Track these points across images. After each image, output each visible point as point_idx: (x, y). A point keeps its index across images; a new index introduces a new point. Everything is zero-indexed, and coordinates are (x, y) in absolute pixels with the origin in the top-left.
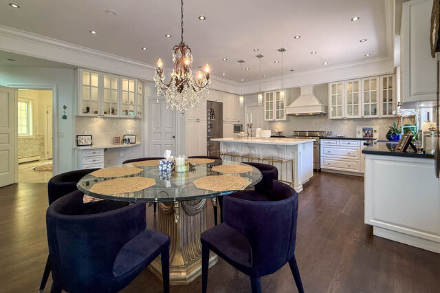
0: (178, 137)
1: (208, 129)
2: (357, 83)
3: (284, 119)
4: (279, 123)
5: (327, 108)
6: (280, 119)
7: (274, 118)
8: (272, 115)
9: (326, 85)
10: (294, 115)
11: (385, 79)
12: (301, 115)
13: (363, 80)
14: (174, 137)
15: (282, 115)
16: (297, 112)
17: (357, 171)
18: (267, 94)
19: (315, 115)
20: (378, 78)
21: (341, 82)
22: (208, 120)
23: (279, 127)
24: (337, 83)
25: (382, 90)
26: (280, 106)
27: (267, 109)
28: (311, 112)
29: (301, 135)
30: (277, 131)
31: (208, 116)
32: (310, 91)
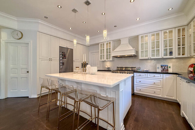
0: (31, 72)
1: (60, 66)
2: (158, 34)
3: (111, 59)
4: (108, 62)
5: (137, 52)
6: (108, 60)
7: (105, 59)
8: (104, 57)
9: (137, 37)
10: (116, 57)
11: (179, 30)
12: (121, 57)
13: (163, 32)
15: (110, 57)
16: (119, 54)
17: (160, 96)
18: (101, 44)
19: (130, 57)
20: (174, 30)
21: (146, 35)
22: (60, 60)
23: (108, 65)
24: (144, 35)
25: (177, 38)
26: (108, 51)
27: (101, 53)
28: (126, 54)
29: (121, 70)
30: (107, 67)
31: (60, 57)
32: (127, 41)
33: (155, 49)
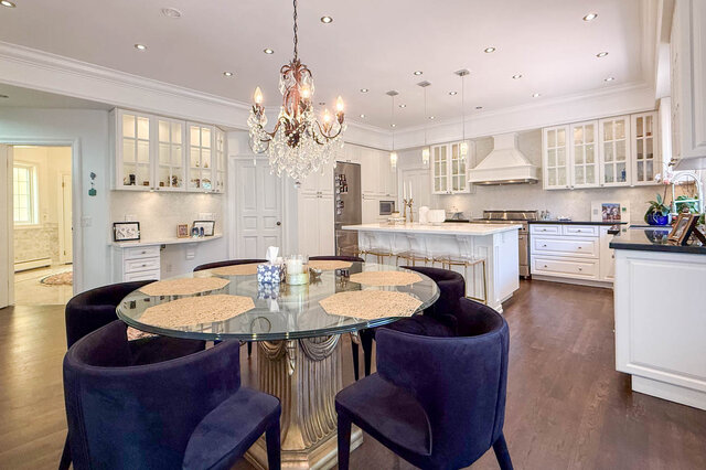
0: (286, 223)
1: (336, 209)
2: (591, 127)
3: (467, 190)
4: (458, 197)
5: (539, 171)
6: (459, 191)
7: (450, 188)
8: (445, 184)
9: (537, 133)
10: (481, 184)
11: (639, 121)
12: (495, 184)
13: (602, 122)
14: (279, 224)
15: (463, 185)
16: (488, 179)
17: (593, 278)
18: (437, 149)
19: (520, 183)
20: (627, 119)
21: (562, 126)
22: (336, 195)
23: (458, 205)
24: (556, 128)
25: (635, 139)
26: (459, 169)
27: (437, 173)
28: (511, 177)
29: (495, 217)
30: (454, 211)
31: (335, 188)
32: (511, 143)
33: (585, 164)
